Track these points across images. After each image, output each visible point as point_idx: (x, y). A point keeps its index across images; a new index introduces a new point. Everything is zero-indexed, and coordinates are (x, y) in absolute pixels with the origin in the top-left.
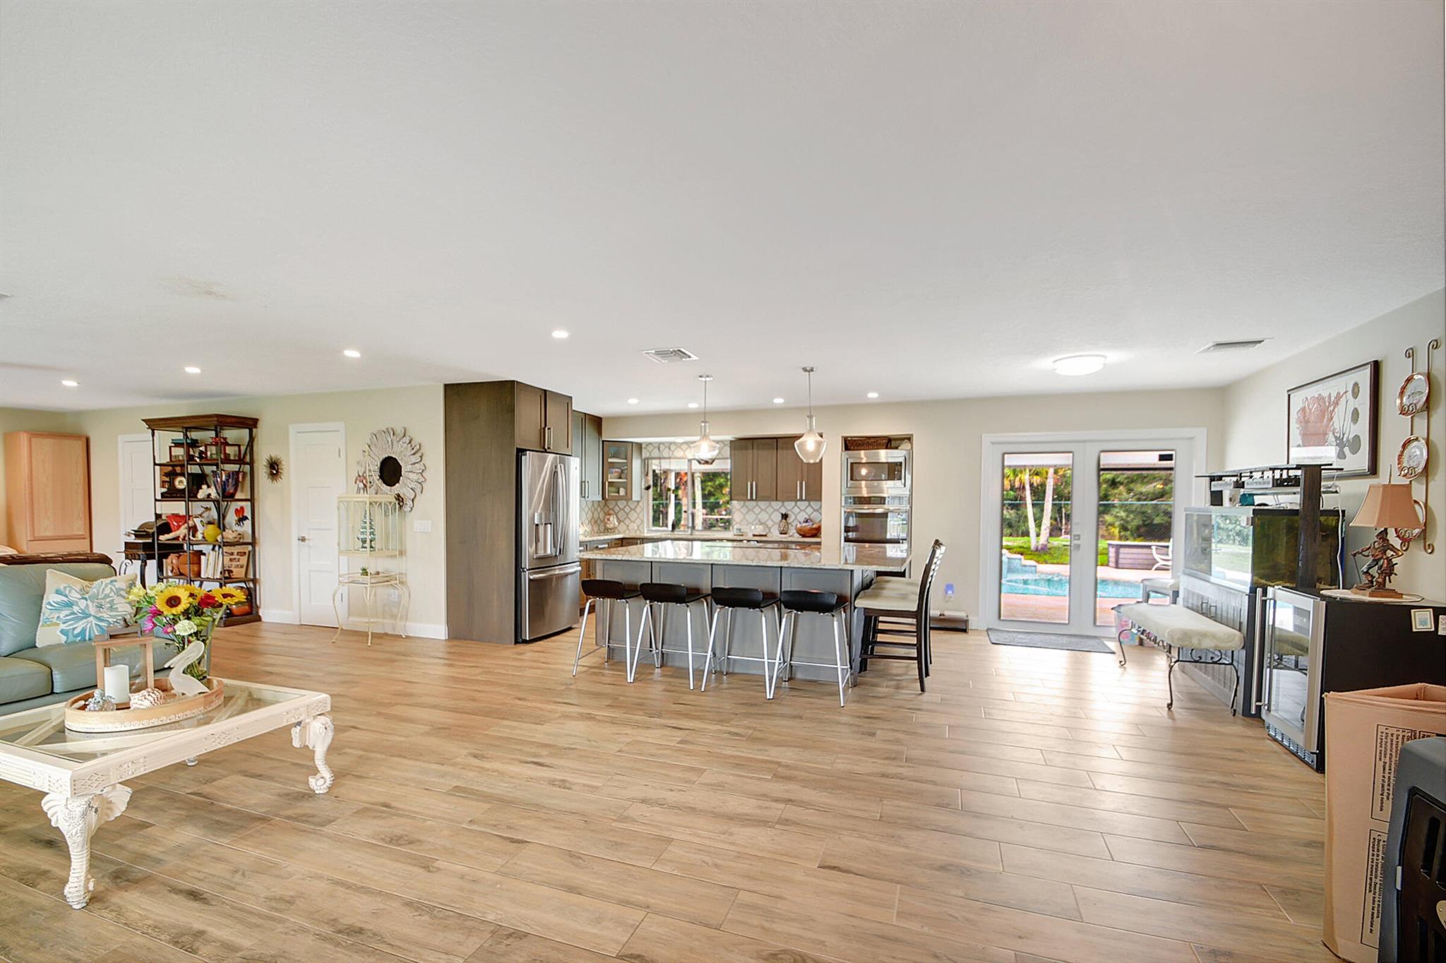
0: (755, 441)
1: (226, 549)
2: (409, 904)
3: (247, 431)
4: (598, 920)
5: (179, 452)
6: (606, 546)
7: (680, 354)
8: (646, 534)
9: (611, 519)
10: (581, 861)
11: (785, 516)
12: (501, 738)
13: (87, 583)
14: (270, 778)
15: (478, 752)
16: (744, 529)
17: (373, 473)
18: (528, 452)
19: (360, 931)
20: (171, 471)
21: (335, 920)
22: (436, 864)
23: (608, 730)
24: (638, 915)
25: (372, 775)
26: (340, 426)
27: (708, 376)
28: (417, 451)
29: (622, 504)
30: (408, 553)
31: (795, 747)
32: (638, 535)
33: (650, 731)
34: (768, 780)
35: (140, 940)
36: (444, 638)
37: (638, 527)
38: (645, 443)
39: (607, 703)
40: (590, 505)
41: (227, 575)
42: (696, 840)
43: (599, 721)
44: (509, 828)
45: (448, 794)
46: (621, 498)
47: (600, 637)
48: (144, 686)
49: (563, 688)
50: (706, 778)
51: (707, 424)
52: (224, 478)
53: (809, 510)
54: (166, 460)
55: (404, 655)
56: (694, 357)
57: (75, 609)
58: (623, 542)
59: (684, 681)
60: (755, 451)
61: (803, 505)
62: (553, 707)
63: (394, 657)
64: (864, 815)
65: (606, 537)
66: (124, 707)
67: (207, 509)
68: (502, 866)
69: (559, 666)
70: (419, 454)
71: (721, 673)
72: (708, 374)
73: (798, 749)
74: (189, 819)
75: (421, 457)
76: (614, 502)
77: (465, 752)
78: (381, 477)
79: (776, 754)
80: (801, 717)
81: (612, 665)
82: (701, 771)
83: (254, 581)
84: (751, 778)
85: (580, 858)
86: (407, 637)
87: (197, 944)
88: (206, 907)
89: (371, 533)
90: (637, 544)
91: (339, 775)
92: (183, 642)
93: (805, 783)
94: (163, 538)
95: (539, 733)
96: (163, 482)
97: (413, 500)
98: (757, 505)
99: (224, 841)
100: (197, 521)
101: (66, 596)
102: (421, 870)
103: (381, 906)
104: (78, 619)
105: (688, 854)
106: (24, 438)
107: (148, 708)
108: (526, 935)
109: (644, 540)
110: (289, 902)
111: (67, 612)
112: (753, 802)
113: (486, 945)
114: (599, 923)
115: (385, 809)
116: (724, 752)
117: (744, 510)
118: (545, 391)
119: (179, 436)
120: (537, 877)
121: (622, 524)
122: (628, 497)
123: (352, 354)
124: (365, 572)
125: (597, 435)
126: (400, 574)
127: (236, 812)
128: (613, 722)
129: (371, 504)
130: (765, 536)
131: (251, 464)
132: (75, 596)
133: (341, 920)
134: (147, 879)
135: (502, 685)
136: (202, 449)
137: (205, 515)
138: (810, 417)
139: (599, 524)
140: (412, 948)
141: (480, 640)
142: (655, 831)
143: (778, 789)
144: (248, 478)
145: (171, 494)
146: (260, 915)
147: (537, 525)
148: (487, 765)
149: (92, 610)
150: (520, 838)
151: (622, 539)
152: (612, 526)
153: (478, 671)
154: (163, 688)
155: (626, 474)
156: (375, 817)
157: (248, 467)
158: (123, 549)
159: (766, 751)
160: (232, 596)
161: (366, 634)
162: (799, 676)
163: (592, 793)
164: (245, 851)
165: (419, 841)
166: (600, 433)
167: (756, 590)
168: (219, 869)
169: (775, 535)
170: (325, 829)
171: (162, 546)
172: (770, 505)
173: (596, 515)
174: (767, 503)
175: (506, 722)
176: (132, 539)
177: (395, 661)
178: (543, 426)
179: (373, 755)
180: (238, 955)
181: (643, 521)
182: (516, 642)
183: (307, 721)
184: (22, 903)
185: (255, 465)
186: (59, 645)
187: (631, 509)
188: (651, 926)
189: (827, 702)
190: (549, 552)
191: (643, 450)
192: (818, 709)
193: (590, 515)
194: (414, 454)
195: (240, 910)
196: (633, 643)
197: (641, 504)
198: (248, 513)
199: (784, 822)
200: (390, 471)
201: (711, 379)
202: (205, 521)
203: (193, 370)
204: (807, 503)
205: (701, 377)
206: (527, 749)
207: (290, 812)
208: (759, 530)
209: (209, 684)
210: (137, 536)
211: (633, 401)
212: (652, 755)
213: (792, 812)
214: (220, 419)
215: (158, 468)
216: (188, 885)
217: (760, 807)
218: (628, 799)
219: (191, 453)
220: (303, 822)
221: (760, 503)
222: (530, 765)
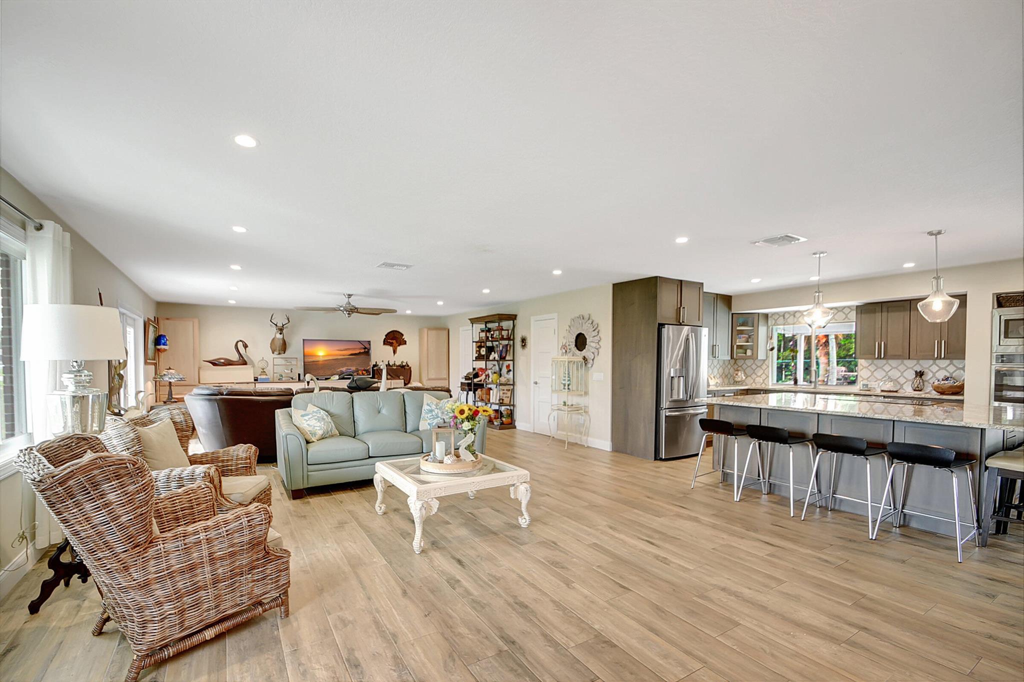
0: (883, 304)
1: (501, 387)
2: (554, 602)
3: (512, 321)
4: (666, 657)
5: (483, 335)
6: (733, 394)
7: (788, 239)
8: (770, 387)
9: (739, 374)
10: (663, 614)
11: (920, 374)
12: (630, 520)
13: (438, 401)
14: (502, 513)
15: (613, 525)
16: (872, 384)
17: (571, 344)
18: (666, 326)
19: (526, 607)
20: (480, 344)
21: (516, 596)
22: (573, 585)
23: (709, 532)
24: (697, 665)
25: (551, 524)
26: (555, 315)
27: (822, 253)
28: (596, 329)
29: (749, 362)
30: (590, 393)
31: (888, 586)
32: (763, 387)
33: (744, 540)
34: (846, 606)
35: (436, 576)
36: (609, 450)
37: (764, 380)
38: (770, 313)
39: (713, 513)
40: (721, 363)
41: (501, 401)
42: (760, 631)
43: (703, 524)
44: (621, 577)
45: (589, 546)
46: (750, 358)
47: (716, 463)
48: (450, 454)
49: (682, 496)
50: (784, 588)
51: (821, 294)
52: (501, 348)
53: (951, 369)
54: (477, 339)
55: (584, 458)
56: (802, 239)
57: (434, 413)
58: (747, 392)
59: (786, 508)
60: (884, 314)
61: (944, 363)
62: (671, 507)
63: (578, 458)
64: (952, 666)
65: (732, 388)
66: (441, 462)
67: (494, 365)
68: (611, 599)
69: (682, 480)
70: (597, 330)
71: (826, 508)
72: (822, 250)
73: (889, 588)
74: (465, 525)
75: (598, 332)
76: (743, 361)
77: (605, 523)
78: (576, 346)
79: (863, 586)
80: (903, 562)
81: (726, 486)
82: (780, 582)
83: (513, 405)
84: (829, 600)
85: (663, 612)
86: (588, 447)
87: (456, 586)
88: (463, 569)
89: (569, 380)
90: (760, 394)
91: (534, 520)
92: (466, 433)
93: (887, 618)
94: (476, 380)
95: (657, 522)
96: (477, 351)
97: (593, 360)
98: (887, 363)
99: (477, 540)
100: (489, 372)
101: (430, 406)
102: (565, 585)
103: (539, 597)
104: (434, 418)
105: (750, 639)
106: (426, 330)
107: (450, 464)
108: (615, 646)
109: (767, 391)
110: (497, 579)
111: (431, 415)
112: (824, 618)
113: (590, 641)
114: (666, 658)
115: (553, 545)
116: (809, 572)
117: (872, 368)
118: (681, 281)
119: (483, 326)
120: (631, 614)
121: (749, 378)
122: (754, 357)
123: (557, 272)
124: (565, 404)
125: (726, 309)
126: (585, 406)
127: (485, 527)
128: (714, 527)
129: (569, 362)
130: (896, 391)
131: (513, 340)
132: (434, 407)
133: (519, 598)
134: (444, 548)
135: (639, 486)
136: (492, 333)
137: (493, 368)
138: (937, 278)
139: (729, 377)
140: (550, 626)
141: (632, 454)
142: (728, 615)
143: (857, 616)
144: (512, 348)
145: (479, 358)
146: (484, 582)
147: (672, 377)
148: (617, 535)
149: (440, 415)
150: (626, 586)
151: (747, 390)
152: (739, 379)
153: (626, 474)
154: (458, 456)
155: (753, 339)
156: (547, 548)
157: (512, 342)
158: (460, 385)
159: (853, 581)
160: (487, 411)
161: (564, 442)
162: (914, 524)
163: (684, 572)
164: (484, 547)
165: (567, 568)
166: (730, 307)
167: (861, 440)
168: (472, 553)
169: (908, 391)
170: (522, 547)
171: (475, 385)
172: (902, 363)
173: (727, 371)
174: (900, 361)
175: (636, 511)
176: (464, 381)
177: (578, 460)
178: (679, 306)
179: (554, 513)
180: (471, 597)
181: (768, 377)
182: (656, 459)
183: (518, 484)
184: (400, 545)
185: (515, 340)
186: (427, 430)
187: (758, 367)
188: (704, 676)
189: (943, 554)
190: (681, 397)
191: (769, 319)
192: (926, 558)
193: (721, 370)
194: (594, 331)
195: (476, 575)
196: (741, 470)
197: (766, 362)
198: (511, 368)
199: (853, 644)
200: (581, 342)
201: (825, 254)
202: (493, 372)
203: (486, 291)
204: (948, 362)
205: (814, 254)
206: (644, 531)
207: (508, 533)
208: (889, 386)
209: (476, 457)
210: (466, 379)
211: (755, 281)
212: (740, 559)
213: (863, 638)
214: (500, 316)
215: (474, 343)
216: (458, 557)
217: (831, 625)
218: (711, 585)
219: (488, 335)
220: (513, 540)
221: (890, 362)
222: (644, 542)
